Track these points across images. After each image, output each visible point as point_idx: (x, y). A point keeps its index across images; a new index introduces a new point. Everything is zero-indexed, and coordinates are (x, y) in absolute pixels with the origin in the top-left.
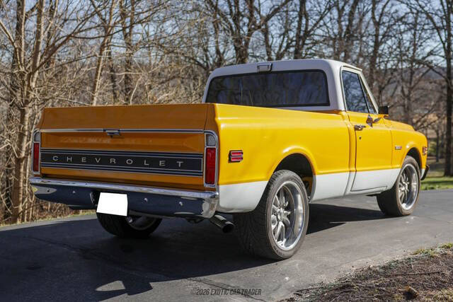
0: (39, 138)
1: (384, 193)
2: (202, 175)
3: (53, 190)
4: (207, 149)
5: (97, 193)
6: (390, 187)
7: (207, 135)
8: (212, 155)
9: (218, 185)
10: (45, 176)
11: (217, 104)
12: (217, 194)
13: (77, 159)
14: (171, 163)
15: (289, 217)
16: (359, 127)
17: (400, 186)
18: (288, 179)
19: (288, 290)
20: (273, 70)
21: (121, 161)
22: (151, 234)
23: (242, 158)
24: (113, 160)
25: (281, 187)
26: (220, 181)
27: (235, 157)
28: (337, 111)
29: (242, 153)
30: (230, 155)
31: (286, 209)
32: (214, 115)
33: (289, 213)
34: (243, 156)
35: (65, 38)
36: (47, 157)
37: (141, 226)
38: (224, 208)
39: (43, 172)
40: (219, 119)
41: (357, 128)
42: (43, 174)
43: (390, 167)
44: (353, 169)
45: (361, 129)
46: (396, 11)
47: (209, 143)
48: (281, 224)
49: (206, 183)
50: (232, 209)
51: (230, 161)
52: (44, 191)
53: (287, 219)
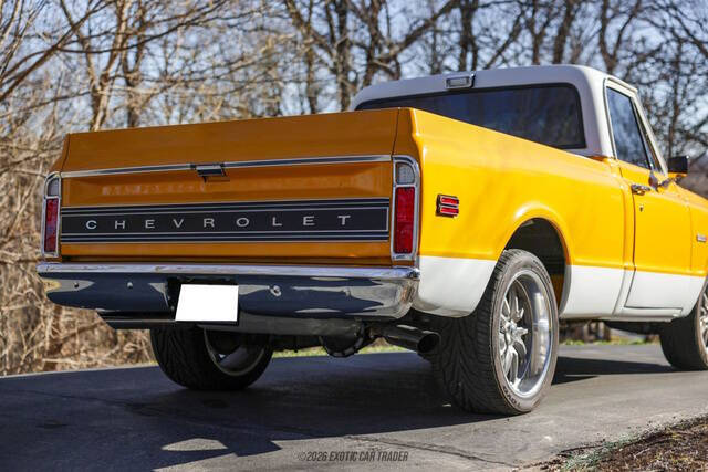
0: (57, 188)
1: (677, 321)
2: (388, 238)
3: (85, 284)
4: (398, 189)
5: (174, 284)
6: (687, 311)
7: (398, 165)
8: (407, 200)
9: (419, 254)
10: (67, 259)
11: (414, 110)
12: (417, 270)
13: (135, 223)
14: (327, 220)
15: (523, 337)
16: (639, 188)
17: (702, 314)
18: (526, 266)
19: (545, 449)
20: (477, 86)
21: (225, 221)
22: (251, 386)
23: (457, 211)
24: (209, 222)
25: (513, 280)
26: (423, 248)
27: (447, 207)
28: (601, 158)
29: (457, 202)
30: (438, 202)
31: (520, 323)
32: (410, 127)
33: (526, 331)
34: (459, 207)
35: (42, 55)
36: (73, 224)
37: (234, 370)
38: (424, 303)
39: (63, 253)
40: (418, 135)
41: (635, 190)
42: (63, 257)
43: (688, 271)
44: (630, 264)
45: (642, 194)
46: (643, 40)
47: (401, 180)
48: (512, 350)
49: (396, 252)
50: (436, 307)
51: (438, 213)
52: (69, 286)
53: (522, 342)
